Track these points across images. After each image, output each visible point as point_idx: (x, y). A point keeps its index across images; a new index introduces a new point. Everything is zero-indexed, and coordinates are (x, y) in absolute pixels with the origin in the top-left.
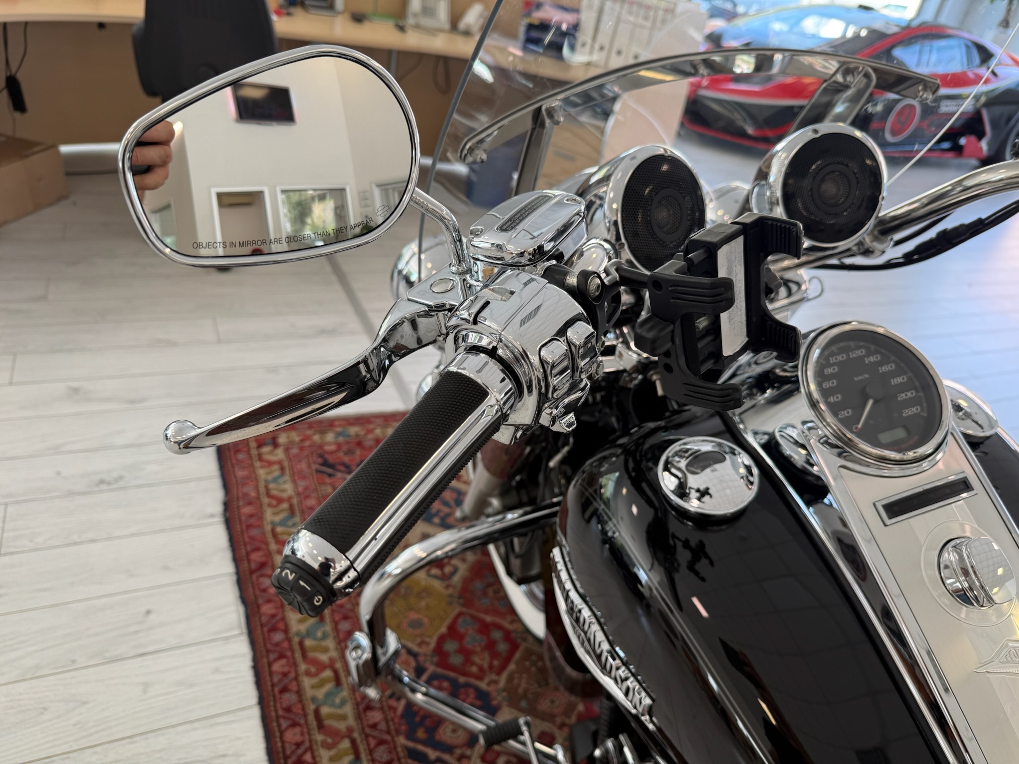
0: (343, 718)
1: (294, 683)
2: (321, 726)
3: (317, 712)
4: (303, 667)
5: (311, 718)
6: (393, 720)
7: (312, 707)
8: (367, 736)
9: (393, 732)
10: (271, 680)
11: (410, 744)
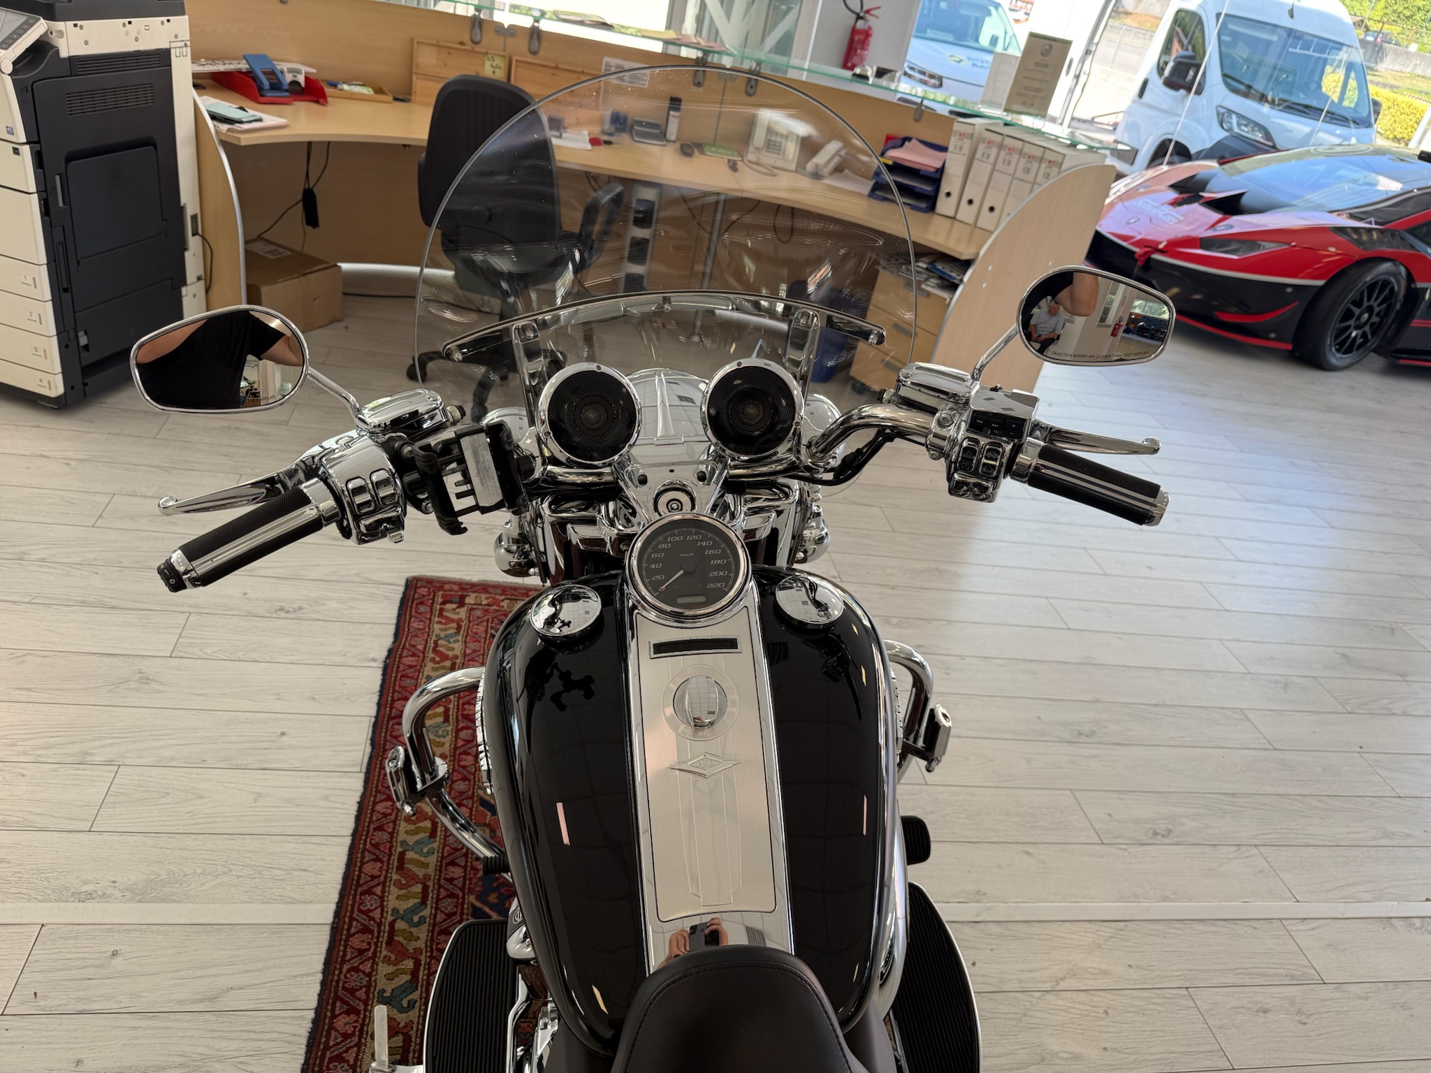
0: (426, 866)
2: (401, 867)
3: (402, 854)
5: (395, 858)
6: (470, 879)
7: (398, 850)
8: (440, 886)
9: (466, 891)
11: (478, 904)
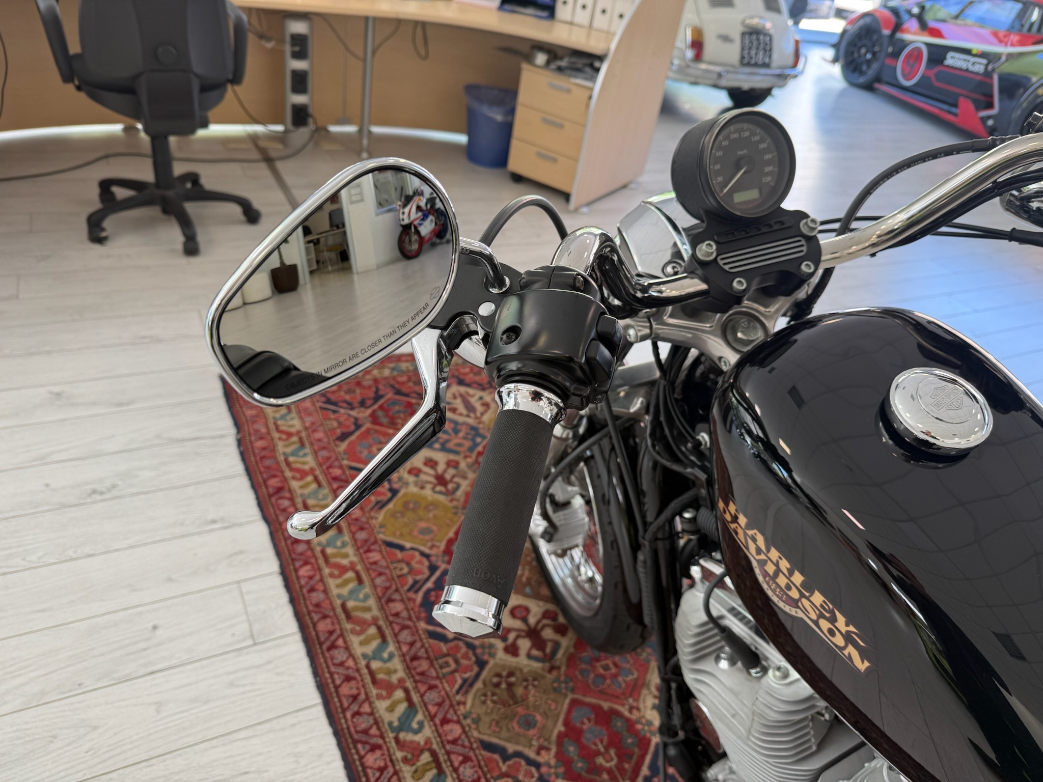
1: (321, 584)
4: (327, 571)
7: (338, 602)
10: (299, 583)
